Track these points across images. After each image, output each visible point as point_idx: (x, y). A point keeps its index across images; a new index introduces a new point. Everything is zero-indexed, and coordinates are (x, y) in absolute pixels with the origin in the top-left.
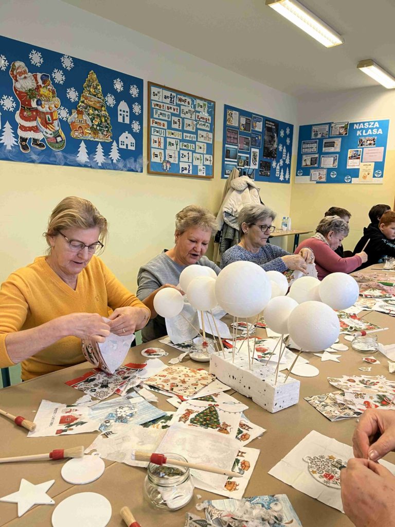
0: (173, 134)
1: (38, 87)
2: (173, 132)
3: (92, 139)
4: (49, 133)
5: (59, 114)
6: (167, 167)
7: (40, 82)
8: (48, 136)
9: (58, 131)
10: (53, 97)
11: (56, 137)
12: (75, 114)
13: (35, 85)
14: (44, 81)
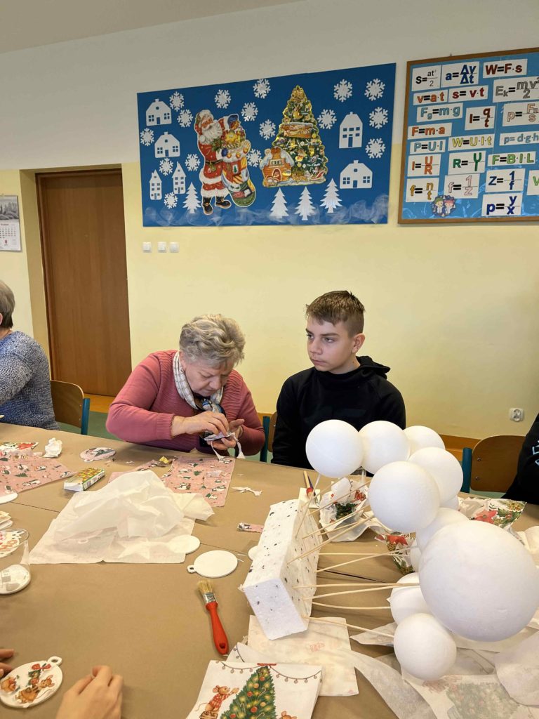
0: (466, 142)
1: (224, 133)
2: (466, 138)
3: (293, 184)
4: (235, 186)
5: (249, 160)
6: (444, 207)
7: (227, 126)
8: (235, 190)
9: (246, 182)
10: (241, 141)
11: (243, 191)
12: (269, 154)
13: (221, 132)
14: (231, 124)
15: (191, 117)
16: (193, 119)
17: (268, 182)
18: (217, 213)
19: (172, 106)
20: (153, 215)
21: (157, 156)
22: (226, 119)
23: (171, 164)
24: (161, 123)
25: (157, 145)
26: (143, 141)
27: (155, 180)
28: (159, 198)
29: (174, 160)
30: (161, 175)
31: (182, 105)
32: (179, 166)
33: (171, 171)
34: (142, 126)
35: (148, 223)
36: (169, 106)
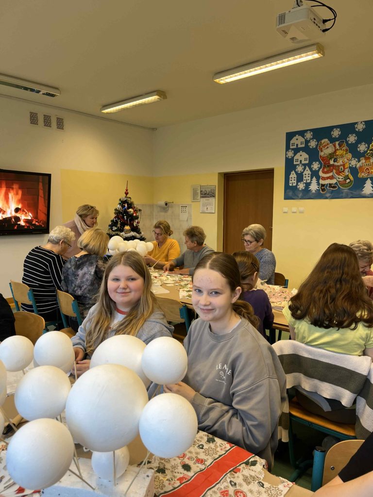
1: (336, 150)
4: (341, 178)
5: (350, 164)
7: (338, 147)
8: (340, 180)
9: (348, 175)
10: (346, 154)
11: (345, 180)
12: (363, 161)
13: (334, 150)
14: (340, 145)
15: (316, 143)
16: (318, 144)
17: (361, 175)
18: (329, 193)
19: (305, 138)
20: (290, 194)
21: (295, 163)
22: (337, 143)
23: (303, 167)
24: (299, 147)
25: (295, 158)
26: (287, 156)
27: (293, 175)
28: (294, 185)
29: (305, 165)
30: (296, 173)
31: (311, 137)
32: (307, 168)
33: (302, 171)
34: (288, 148)
35: (287, 197)
36: (304, 138)
